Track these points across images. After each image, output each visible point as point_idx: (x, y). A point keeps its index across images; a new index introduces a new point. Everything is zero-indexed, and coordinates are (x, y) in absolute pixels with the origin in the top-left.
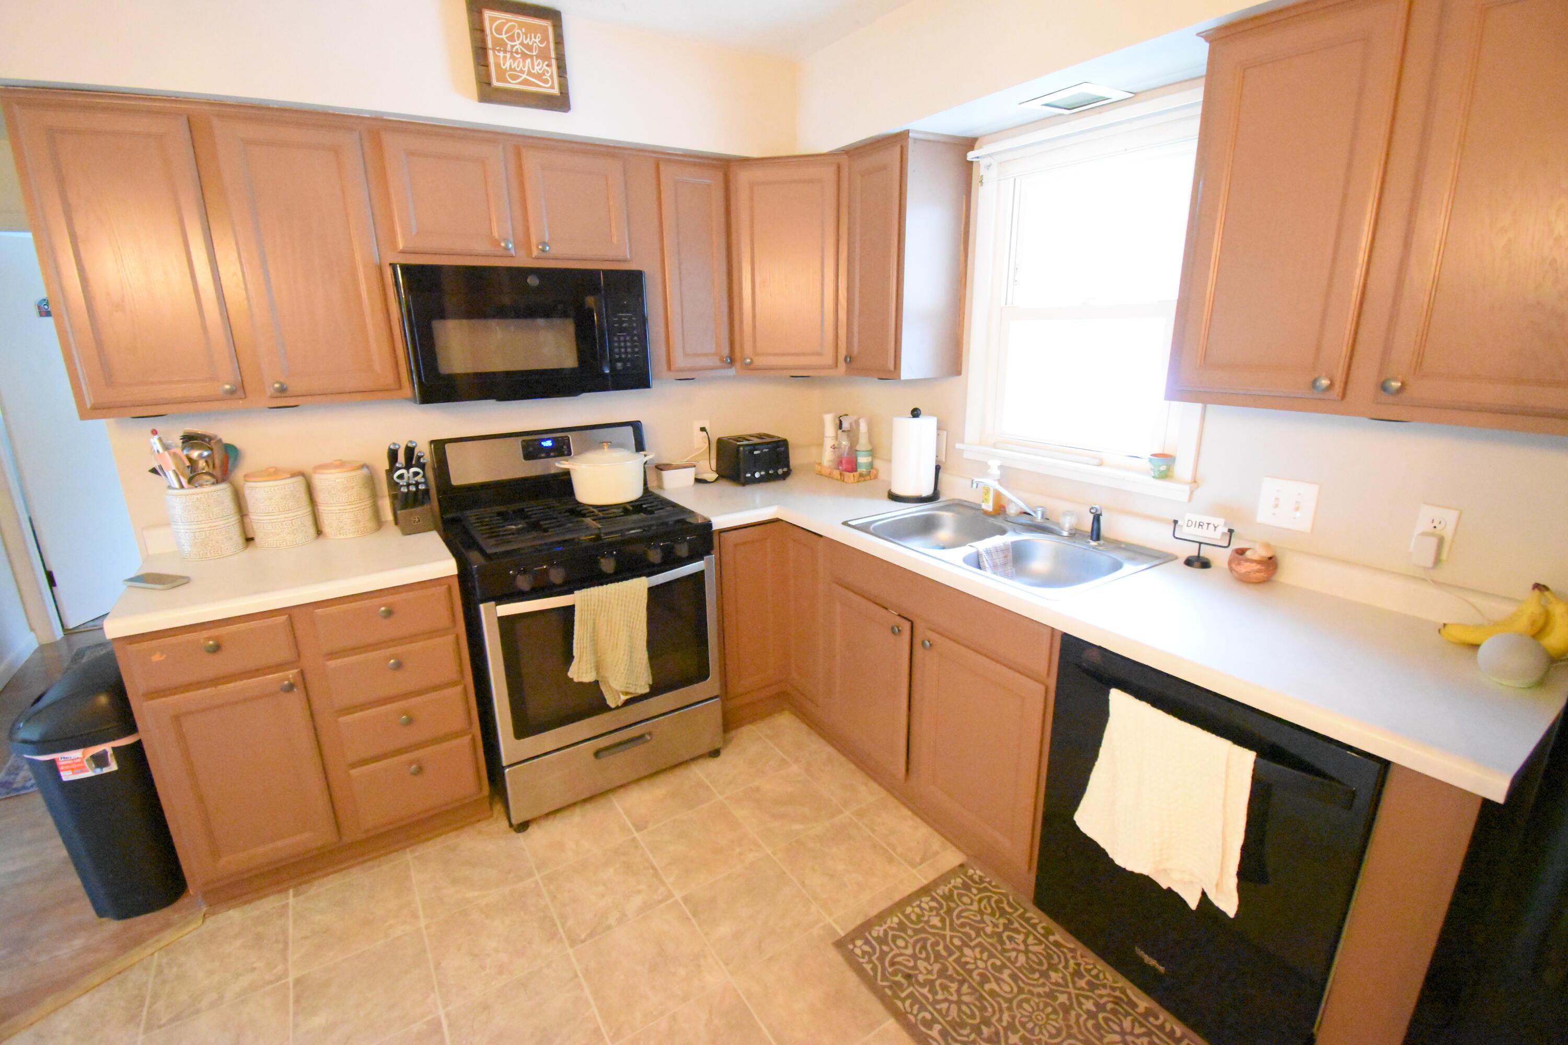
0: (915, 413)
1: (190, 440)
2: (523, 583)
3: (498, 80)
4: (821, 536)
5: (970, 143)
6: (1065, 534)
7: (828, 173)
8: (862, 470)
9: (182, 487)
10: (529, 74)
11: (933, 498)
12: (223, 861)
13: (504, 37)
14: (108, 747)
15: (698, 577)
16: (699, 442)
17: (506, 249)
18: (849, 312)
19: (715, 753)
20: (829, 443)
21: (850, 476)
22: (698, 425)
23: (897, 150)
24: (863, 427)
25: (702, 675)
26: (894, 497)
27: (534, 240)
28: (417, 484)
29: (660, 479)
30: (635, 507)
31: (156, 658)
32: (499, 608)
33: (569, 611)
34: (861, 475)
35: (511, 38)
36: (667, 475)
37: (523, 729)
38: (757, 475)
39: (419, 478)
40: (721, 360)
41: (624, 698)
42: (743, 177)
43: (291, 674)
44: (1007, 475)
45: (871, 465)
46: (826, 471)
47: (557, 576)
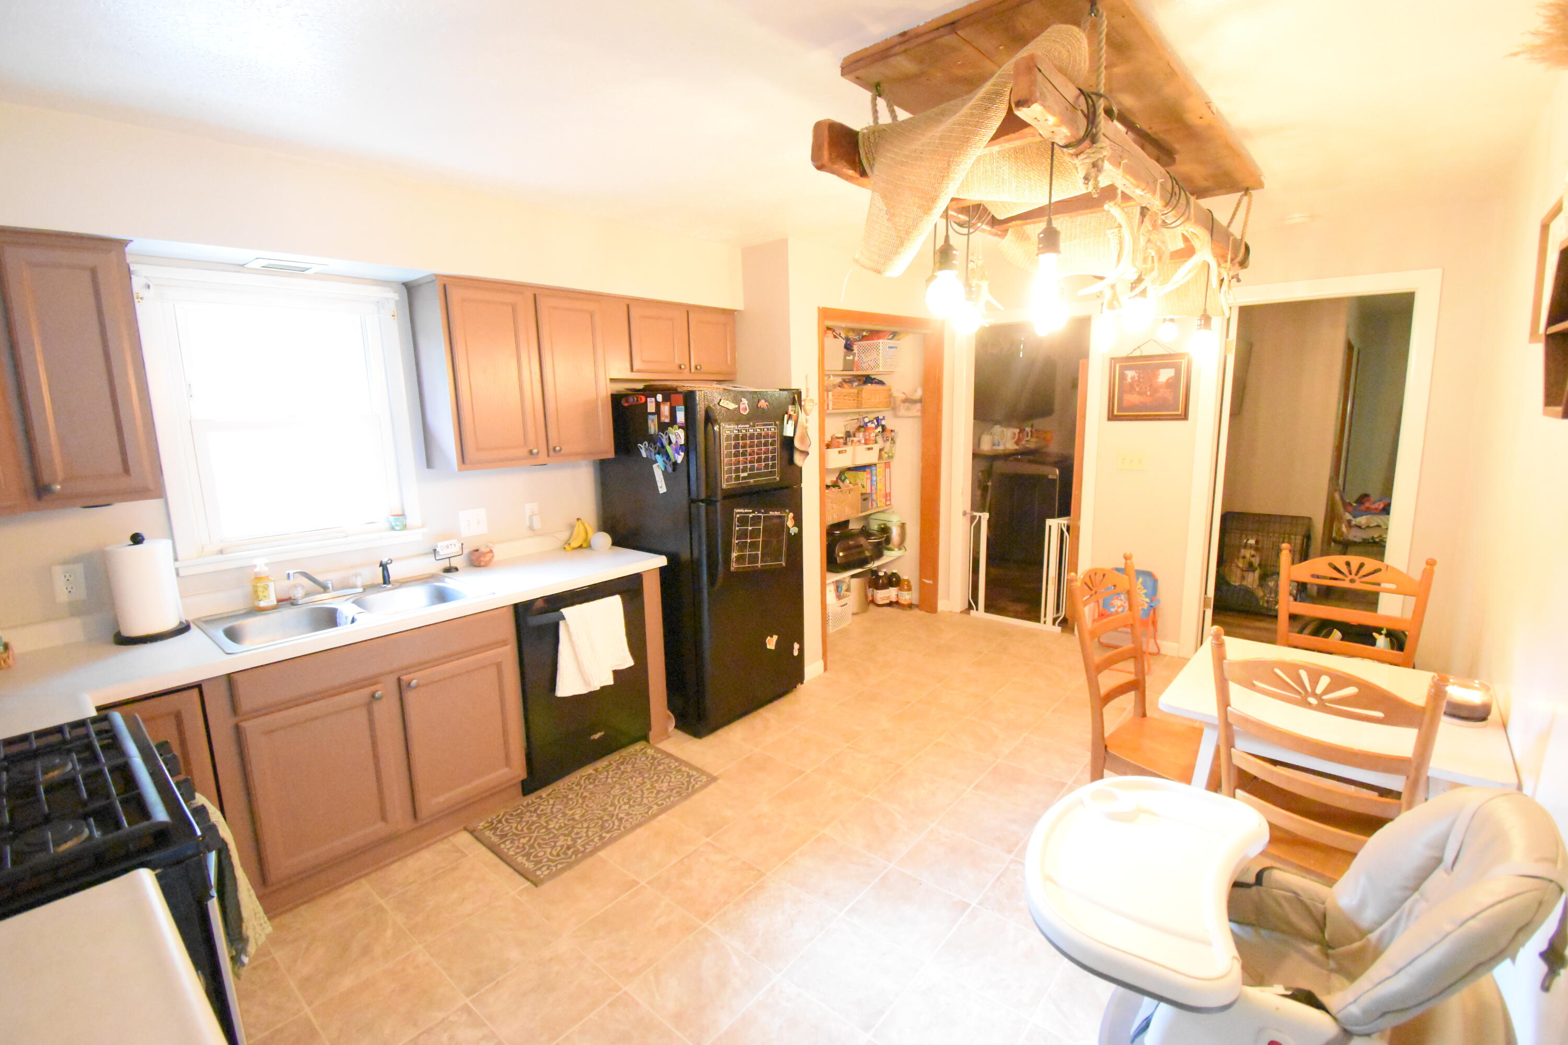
0: (136, 539)
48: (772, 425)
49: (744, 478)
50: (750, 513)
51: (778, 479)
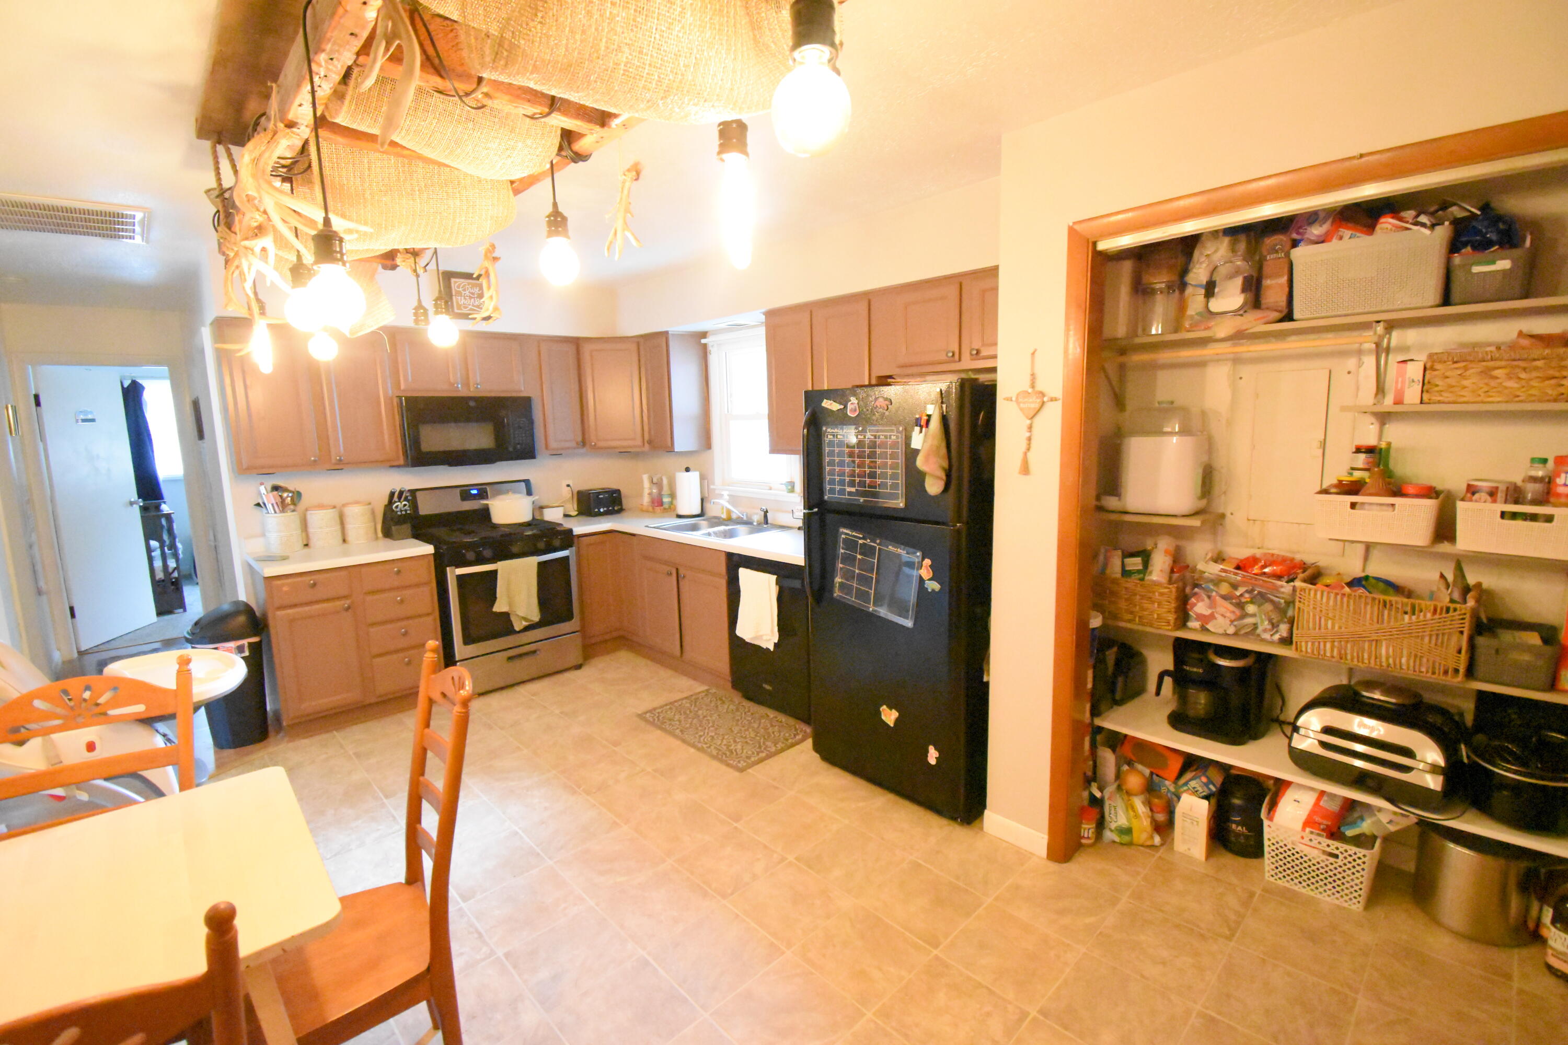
0: (687, 470)
1: (276, 488)
2: (471, 556)
3: (458, 309)
4: (634, 535)
5: (704, 335)
6: (755, 524)
7: (633, 347)
8: (666, 506)
9: (275, 512)
10: (473, 306)
11: (701, 515)
12: (303, 706)
13: (461, 289)
14: (245, 642)
15: (566, 558)
16: (566, 493)
17: (457, 387)
18: (649, 417)
19: (578, 667)
20: (646, 491)
21: (658, 509)
22: (564, 484)
23: (664, 340)
24: (665, 481)
25: (569, 617)
26: (679, 516)
27: (471, 384)
28: (406, 511)
29: (542, 514)
30: (528, 525)
31: (285, 589)
32: (457, 570)
33: (494, 573)
34: (665, 509)
35: (464, 290)
36: (546, 511)
37: (468, 639)
38: (602, 510)
39: (406, 507)
40: (577, 443)
41: (525, 624)
42: (587, 349)
43: (346, 603)
44: (734, 499)
45: (671, 503)
46: (644, 508)
47: (487, 553)
48: (892, 431)
49: (850, 493)
50: (860, 538)
51: (902, 505)
